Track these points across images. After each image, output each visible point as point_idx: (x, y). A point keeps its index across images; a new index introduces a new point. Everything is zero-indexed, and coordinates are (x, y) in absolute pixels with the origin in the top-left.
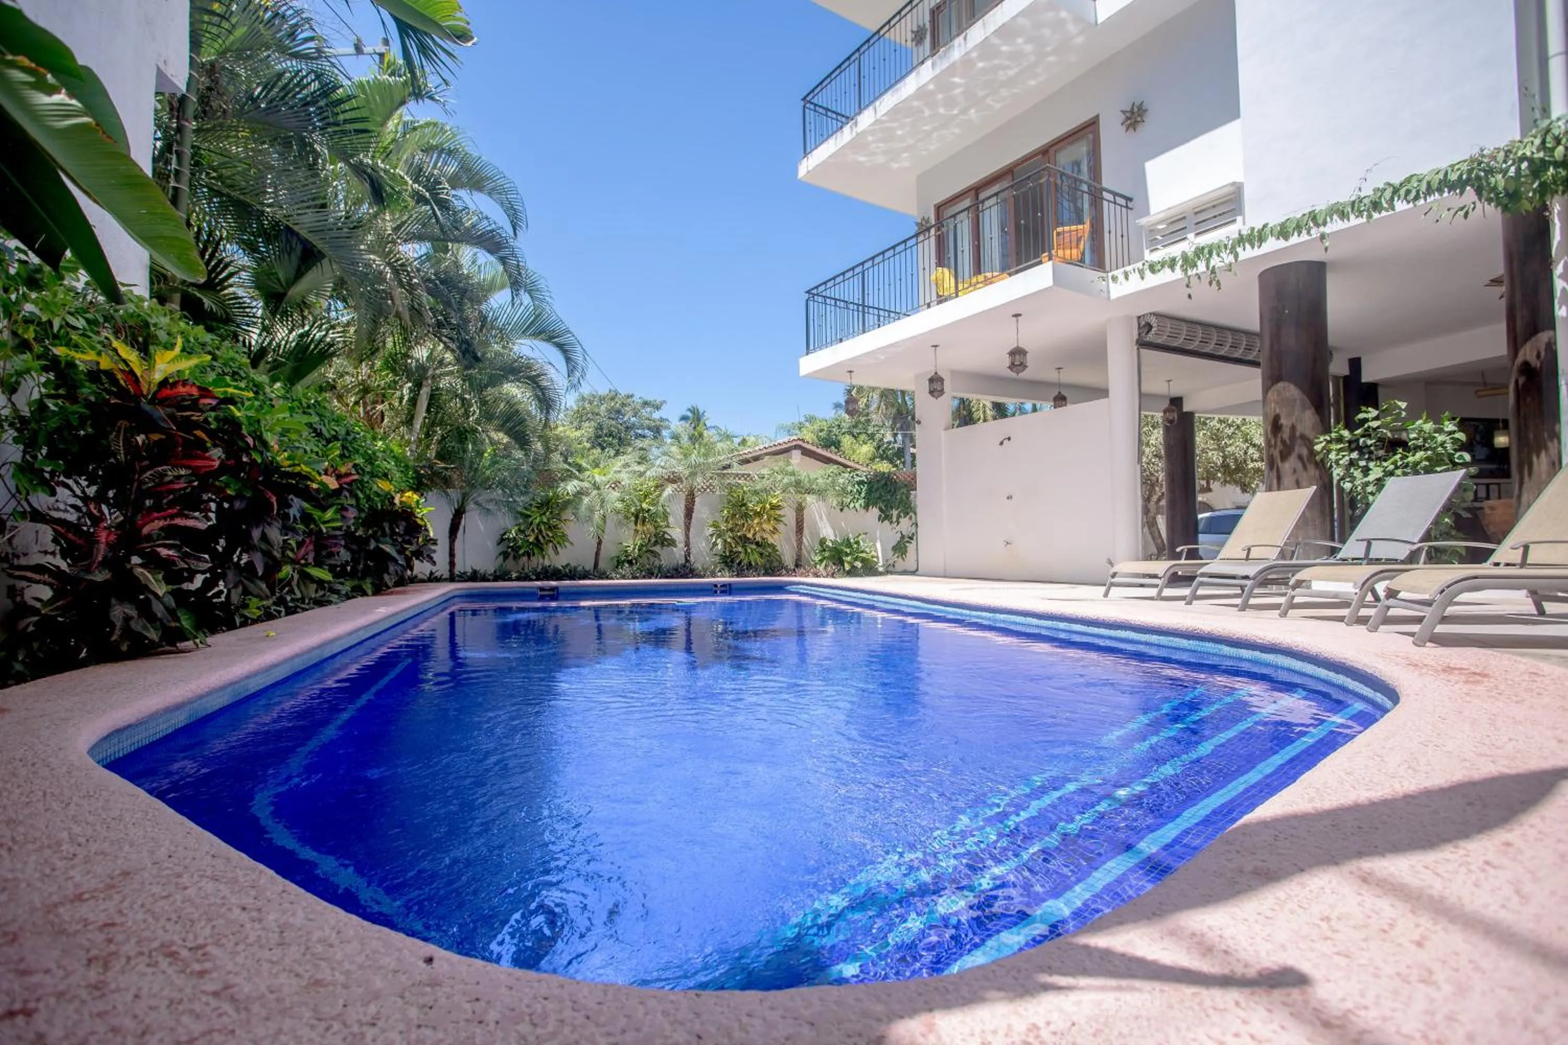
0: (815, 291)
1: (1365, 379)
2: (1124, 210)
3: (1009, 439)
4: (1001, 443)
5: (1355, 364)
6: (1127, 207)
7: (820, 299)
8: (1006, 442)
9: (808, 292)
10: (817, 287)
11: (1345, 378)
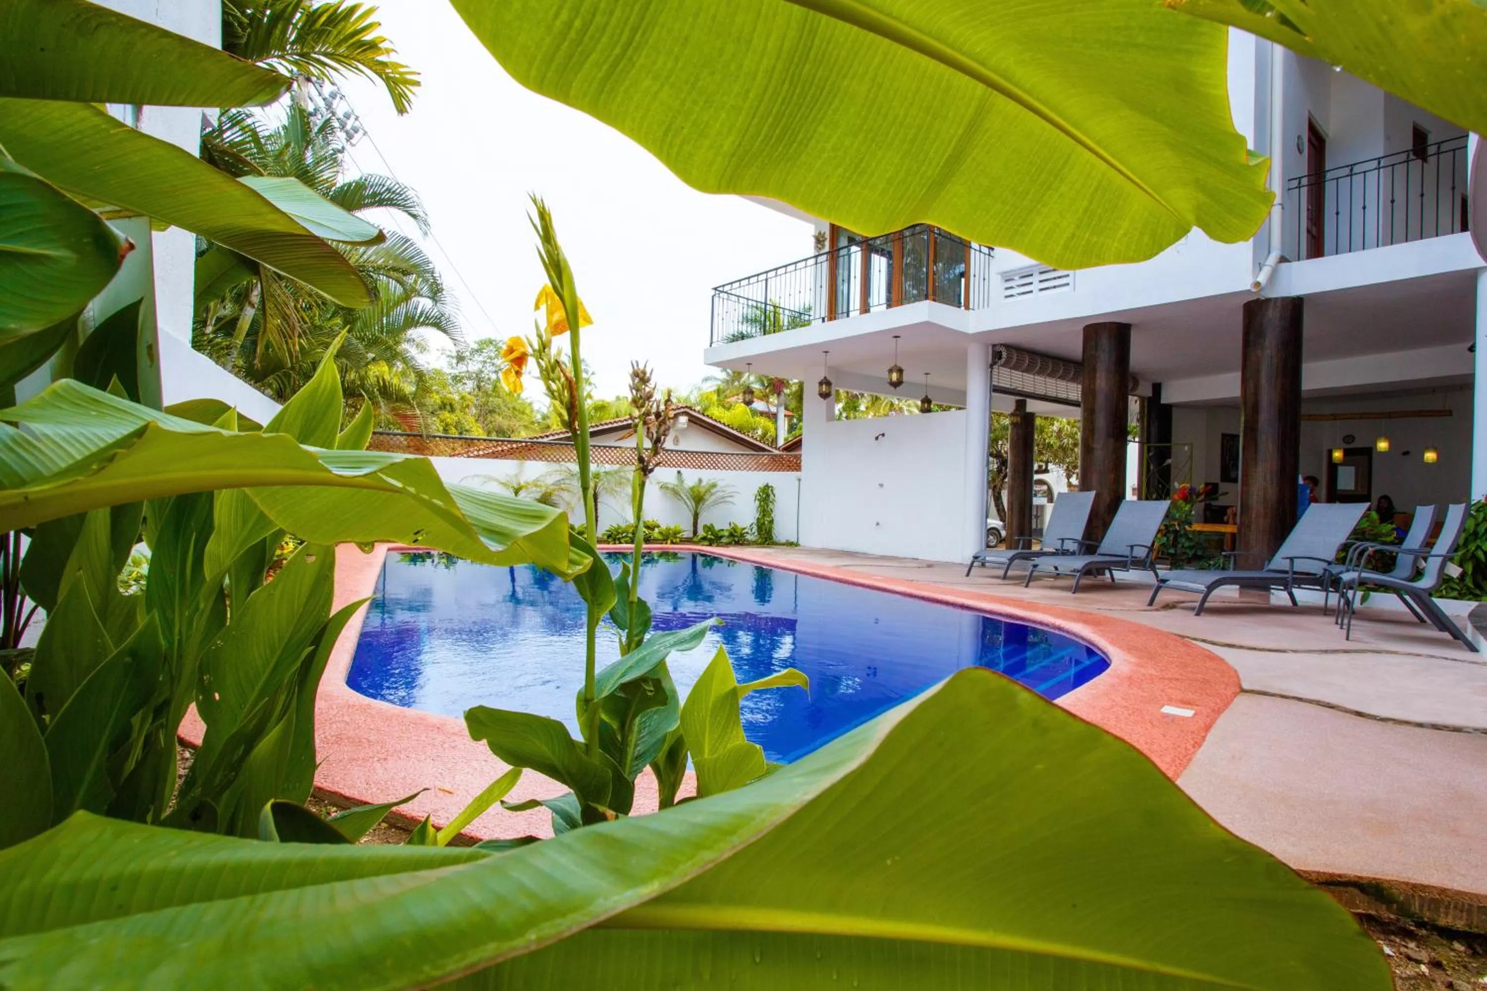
0: (721, 289)
1: (1163, 401)
2: (987, 257)
3: (883, 435)
4: (877, 438)
5: (1157, 388)
6: (989, 255)
7: (725, 295)
8: (880, 437)
9: (715, 289)
10: (724, 286)
11: (1149, 398)
